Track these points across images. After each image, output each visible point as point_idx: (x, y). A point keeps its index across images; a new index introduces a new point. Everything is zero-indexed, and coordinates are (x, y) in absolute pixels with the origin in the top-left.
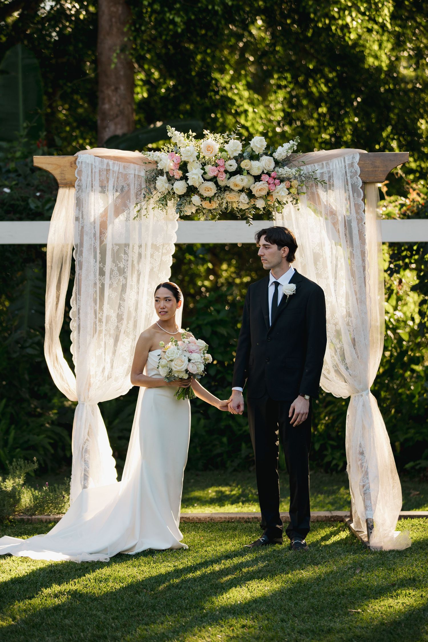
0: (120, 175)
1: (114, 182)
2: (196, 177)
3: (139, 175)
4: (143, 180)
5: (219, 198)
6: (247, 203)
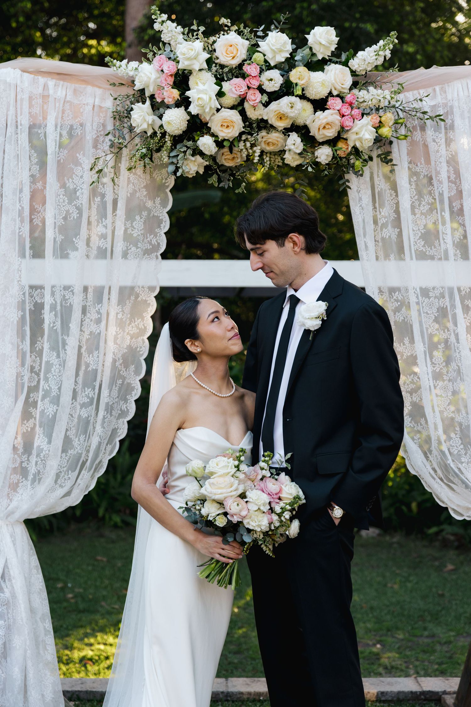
0: (67, 106)
1: (57, 118)
2: (205, 97)
3: (100, 107)
4: (110, 114)
5: (248, 144)
6: (300, 154)
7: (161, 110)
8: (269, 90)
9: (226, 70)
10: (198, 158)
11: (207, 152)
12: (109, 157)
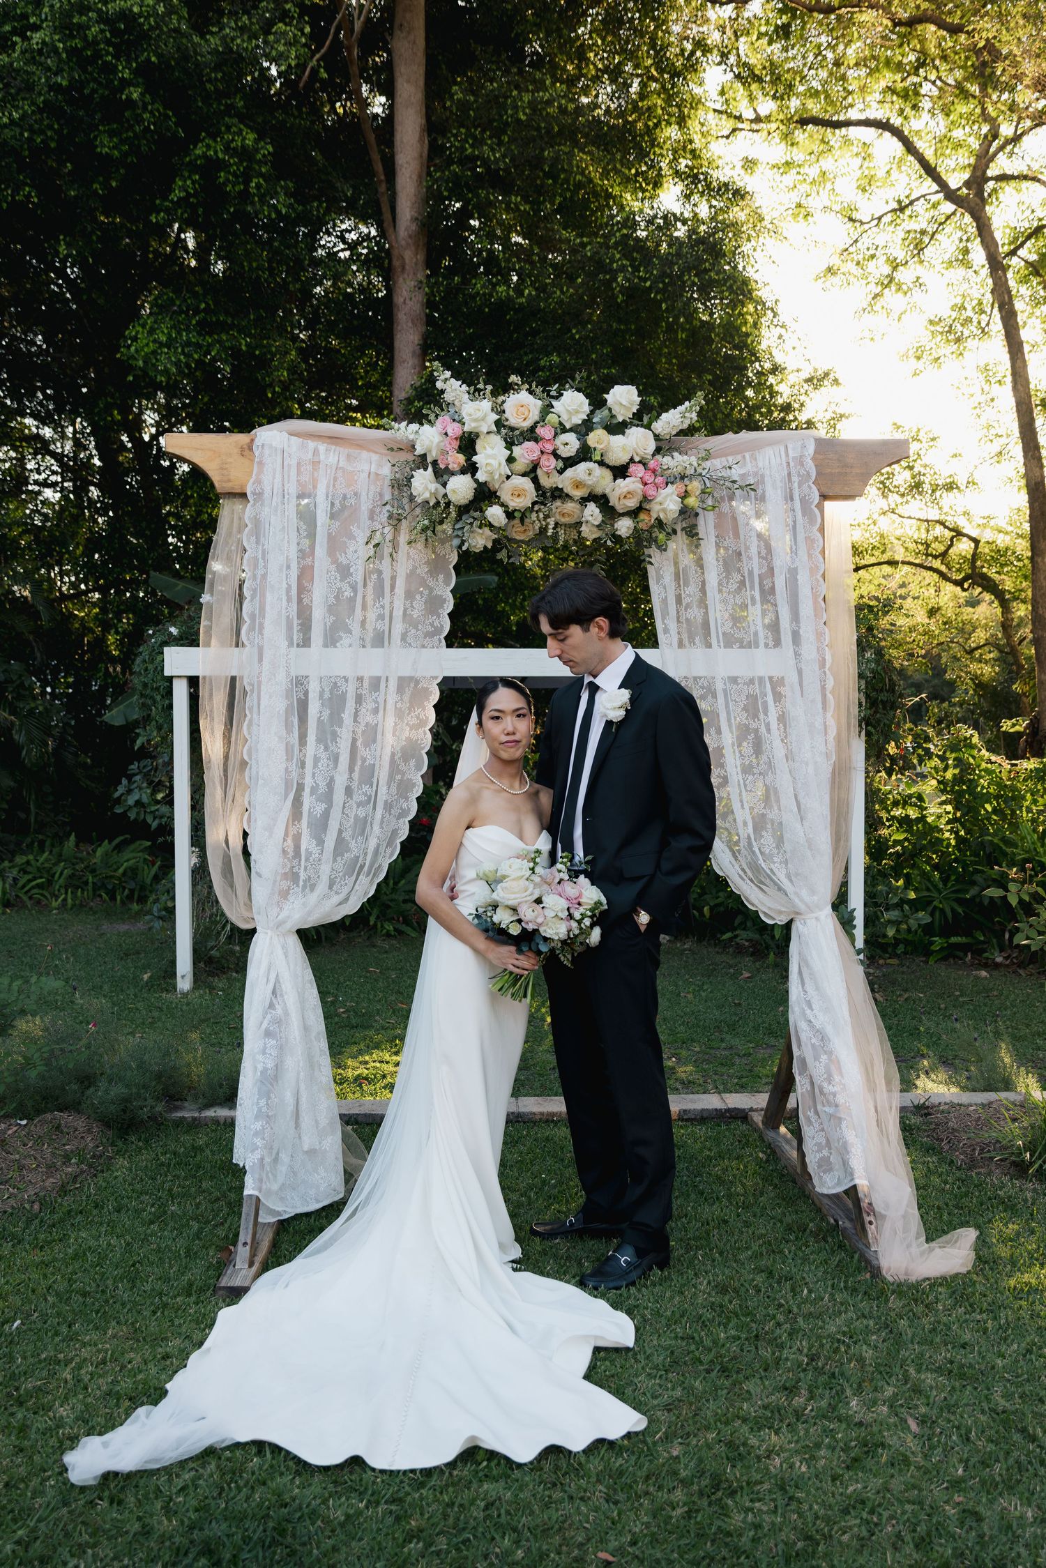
0: (340, 473)
1: (328, 486)
2: (495, 463)
3: (377, 474)
4: (387, 482)
5: (541, 515)
6: (598, 526)
7: (445, 477)
8: (564, 456)
9: (517, 433)
10: (487, 530)
11: (496, 524)
12: (386, 530)
